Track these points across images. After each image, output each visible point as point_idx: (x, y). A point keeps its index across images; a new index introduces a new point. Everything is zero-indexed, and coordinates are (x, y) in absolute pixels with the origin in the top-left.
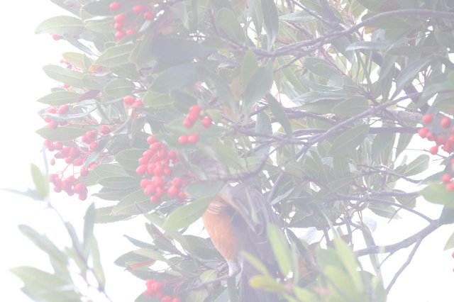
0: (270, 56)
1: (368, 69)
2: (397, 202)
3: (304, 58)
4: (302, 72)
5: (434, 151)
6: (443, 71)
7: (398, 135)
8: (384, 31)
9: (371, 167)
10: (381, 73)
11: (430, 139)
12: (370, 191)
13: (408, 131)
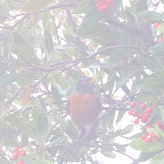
0: (47, 71)
1: (102, 76)
2: (115, 149)
3: (66, 71)
4: (65, 79)
5: (136, 122)
6: (142, 78)
7: (117, 112)
8: (110, 57)
9: (102, 130)
10: (108, 79)
11: (134, 116)
12: (101, 143)
13: (122, 110)
